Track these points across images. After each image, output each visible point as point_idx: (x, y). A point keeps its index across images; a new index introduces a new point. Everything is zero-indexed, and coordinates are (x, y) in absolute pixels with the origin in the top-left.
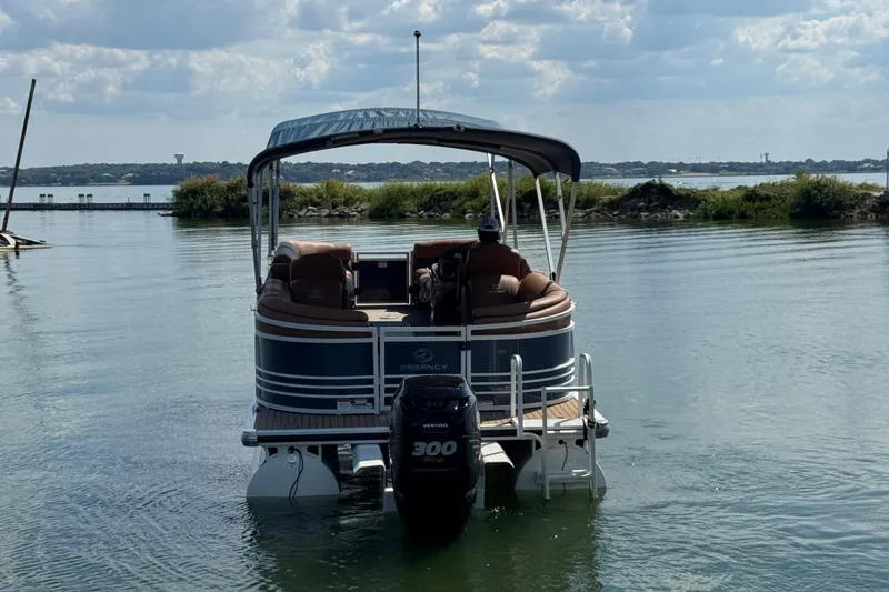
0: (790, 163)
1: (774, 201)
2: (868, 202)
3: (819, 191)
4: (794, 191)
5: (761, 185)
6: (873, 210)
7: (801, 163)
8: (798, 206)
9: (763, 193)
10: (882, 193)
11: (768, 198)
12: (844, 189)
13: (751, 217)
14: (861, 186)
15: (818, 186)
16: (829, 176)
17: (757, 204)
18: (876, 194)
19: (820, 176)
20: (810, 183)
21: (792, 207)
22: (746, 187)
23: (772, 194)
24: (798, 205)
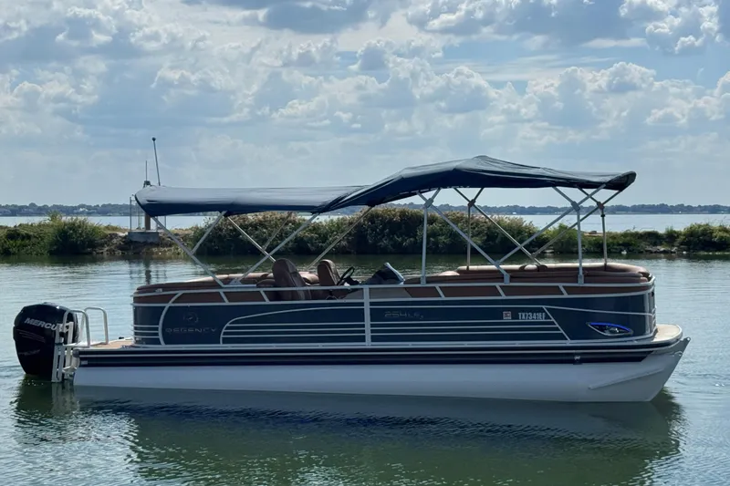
0: (16, 206)
1: (33, 240)
2: (115, 241)
3: (75, 231)
4: (51, 230)
5: (20, 225)
6: (120, 248)
7: (27, 207)
8: (56, 245)
9: (24, 232)
10: (127, 233)
11: (28, 237)
12: (95, 230)
13: (14, 254)
14: (107, 228)
15: (73, 227)
16: (81, 218)
17: (19, 242)
18: (121, 234)
19: (75, 218)
20: (65, 224)
21: (51, 245)
22: (6, 227)
23: (32, 233)
24: (56, 243)
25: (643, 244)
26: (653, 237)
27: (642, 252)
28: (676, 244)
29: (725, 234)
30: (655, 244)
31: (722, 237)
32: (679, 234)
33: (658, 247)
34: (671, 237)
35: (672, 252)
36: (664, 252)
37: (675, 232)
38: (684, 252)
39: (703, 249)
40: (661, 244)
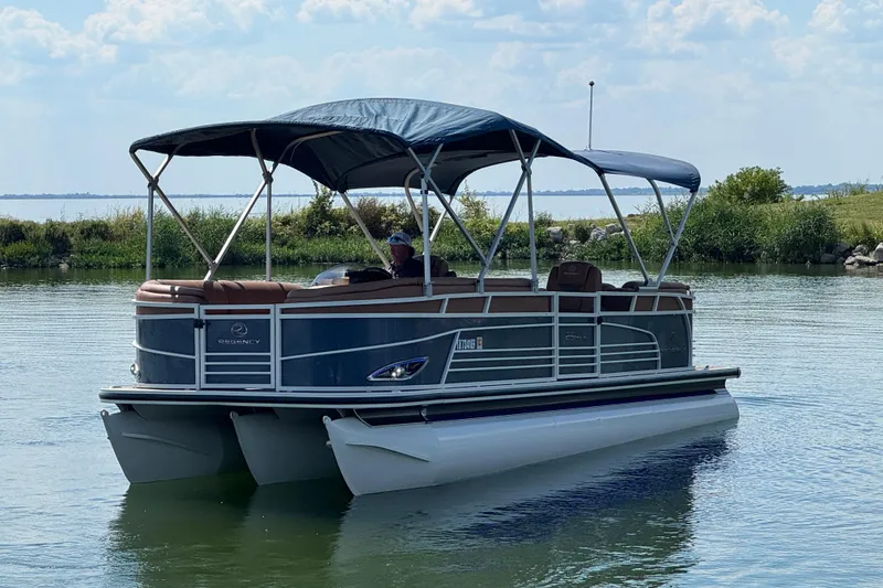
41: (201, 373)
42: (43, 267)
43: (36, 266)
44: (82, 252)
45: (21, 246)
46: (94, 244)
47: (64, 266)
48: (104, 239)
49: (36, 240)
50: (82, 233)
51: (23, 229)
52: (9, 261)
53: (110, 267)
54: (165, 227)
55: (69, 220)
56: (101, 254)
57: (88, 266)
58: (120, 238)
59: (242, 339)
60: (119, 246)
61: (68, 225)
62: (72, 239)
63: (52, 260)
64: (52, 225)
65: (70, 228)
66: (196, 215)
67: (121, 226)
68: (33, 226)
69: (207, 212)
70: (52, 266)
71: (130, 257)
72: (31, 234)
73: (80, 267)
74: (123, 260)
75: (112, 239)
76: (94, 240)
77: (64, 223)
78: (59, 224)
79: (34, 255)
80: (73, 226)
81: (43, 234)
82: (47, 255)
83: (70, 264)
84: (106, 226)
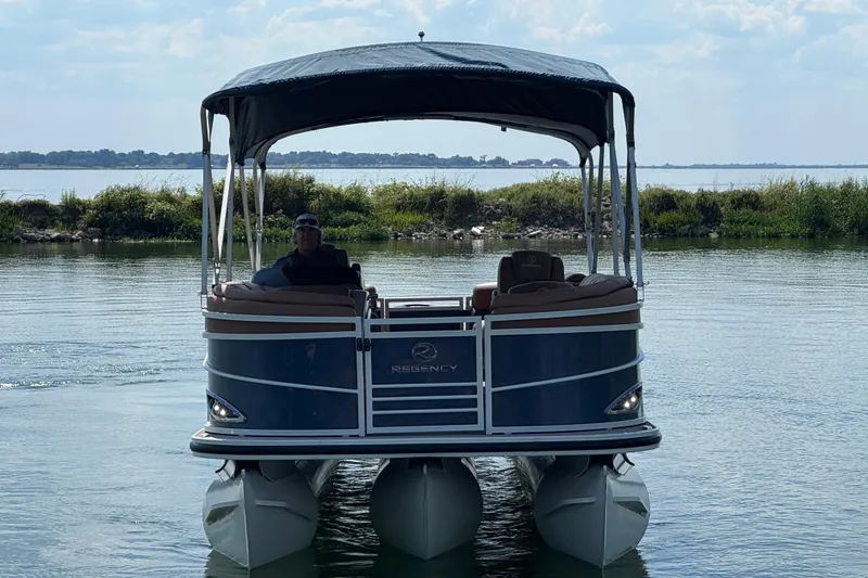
25: (19, 225)
26: (38, 212)
27: (17, 241)
28: (81, 224)
29: (168, 206)
30: (42, 226)
31: (163, 212)
32: (85, 206)
33: (48, 231)
34: (72, 211)
35: (72, 240)
36: (59, 240)
37: (79, 202)
38: (96, 240)
39: (128, 234)
40: (53, 225)
41: (366, 412)
42: (693, 235)
43: (686, 235)
44: (731, 222)
45: (674, 214)
46: (744, 214)
47: (714, 235)
48: (755, 208)
49: (687, 209)
50: (733, 202)
51: (675, 198)
52: (660, 230)
53: (759, 237)
54: (816, 197)
55: (721, 190)
56: (750, 224)
57: (738, 236)
58: (771, 208)
59: (429, 364)
60: (769, 216)
61: (719, 195)
62: (722, 209)
63: (702, 229)
64: (703, 195)
65: (721, 198)
66: (849, 185)
67: (772, 196)
68: (685, 196)
69: (860, 183)
70: (702, 235)
71: (778, 227)
72: (683, 203)
73: (730, 237)
74: (772, 229)
75: (763, 208)
76: (743, 210)
77: (716, 192)
78: (710, 194)
79: (684, 224)
80: (724, 195)
81: (693, 204)
82: (697, 225)
83: (719, 233)
84: (756, 195)
